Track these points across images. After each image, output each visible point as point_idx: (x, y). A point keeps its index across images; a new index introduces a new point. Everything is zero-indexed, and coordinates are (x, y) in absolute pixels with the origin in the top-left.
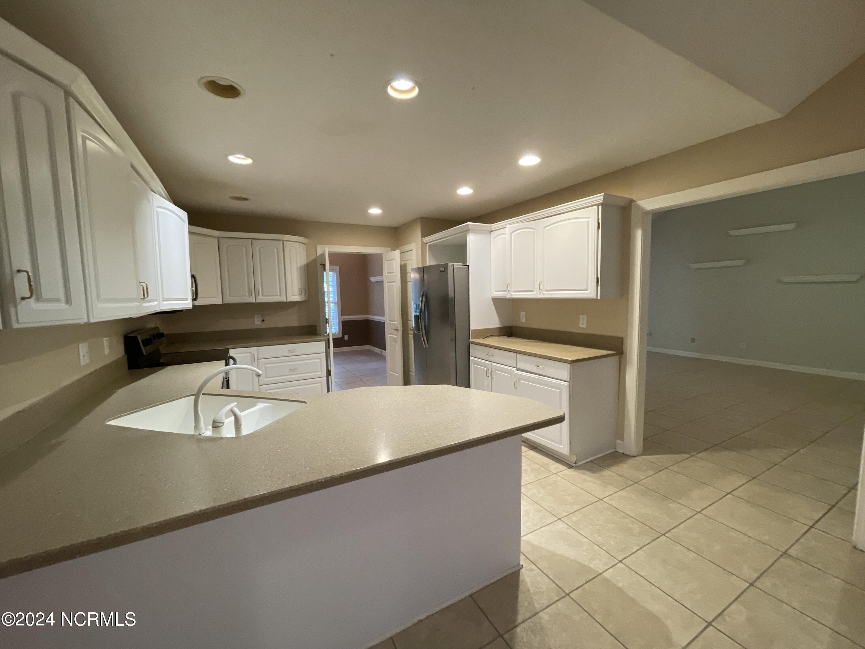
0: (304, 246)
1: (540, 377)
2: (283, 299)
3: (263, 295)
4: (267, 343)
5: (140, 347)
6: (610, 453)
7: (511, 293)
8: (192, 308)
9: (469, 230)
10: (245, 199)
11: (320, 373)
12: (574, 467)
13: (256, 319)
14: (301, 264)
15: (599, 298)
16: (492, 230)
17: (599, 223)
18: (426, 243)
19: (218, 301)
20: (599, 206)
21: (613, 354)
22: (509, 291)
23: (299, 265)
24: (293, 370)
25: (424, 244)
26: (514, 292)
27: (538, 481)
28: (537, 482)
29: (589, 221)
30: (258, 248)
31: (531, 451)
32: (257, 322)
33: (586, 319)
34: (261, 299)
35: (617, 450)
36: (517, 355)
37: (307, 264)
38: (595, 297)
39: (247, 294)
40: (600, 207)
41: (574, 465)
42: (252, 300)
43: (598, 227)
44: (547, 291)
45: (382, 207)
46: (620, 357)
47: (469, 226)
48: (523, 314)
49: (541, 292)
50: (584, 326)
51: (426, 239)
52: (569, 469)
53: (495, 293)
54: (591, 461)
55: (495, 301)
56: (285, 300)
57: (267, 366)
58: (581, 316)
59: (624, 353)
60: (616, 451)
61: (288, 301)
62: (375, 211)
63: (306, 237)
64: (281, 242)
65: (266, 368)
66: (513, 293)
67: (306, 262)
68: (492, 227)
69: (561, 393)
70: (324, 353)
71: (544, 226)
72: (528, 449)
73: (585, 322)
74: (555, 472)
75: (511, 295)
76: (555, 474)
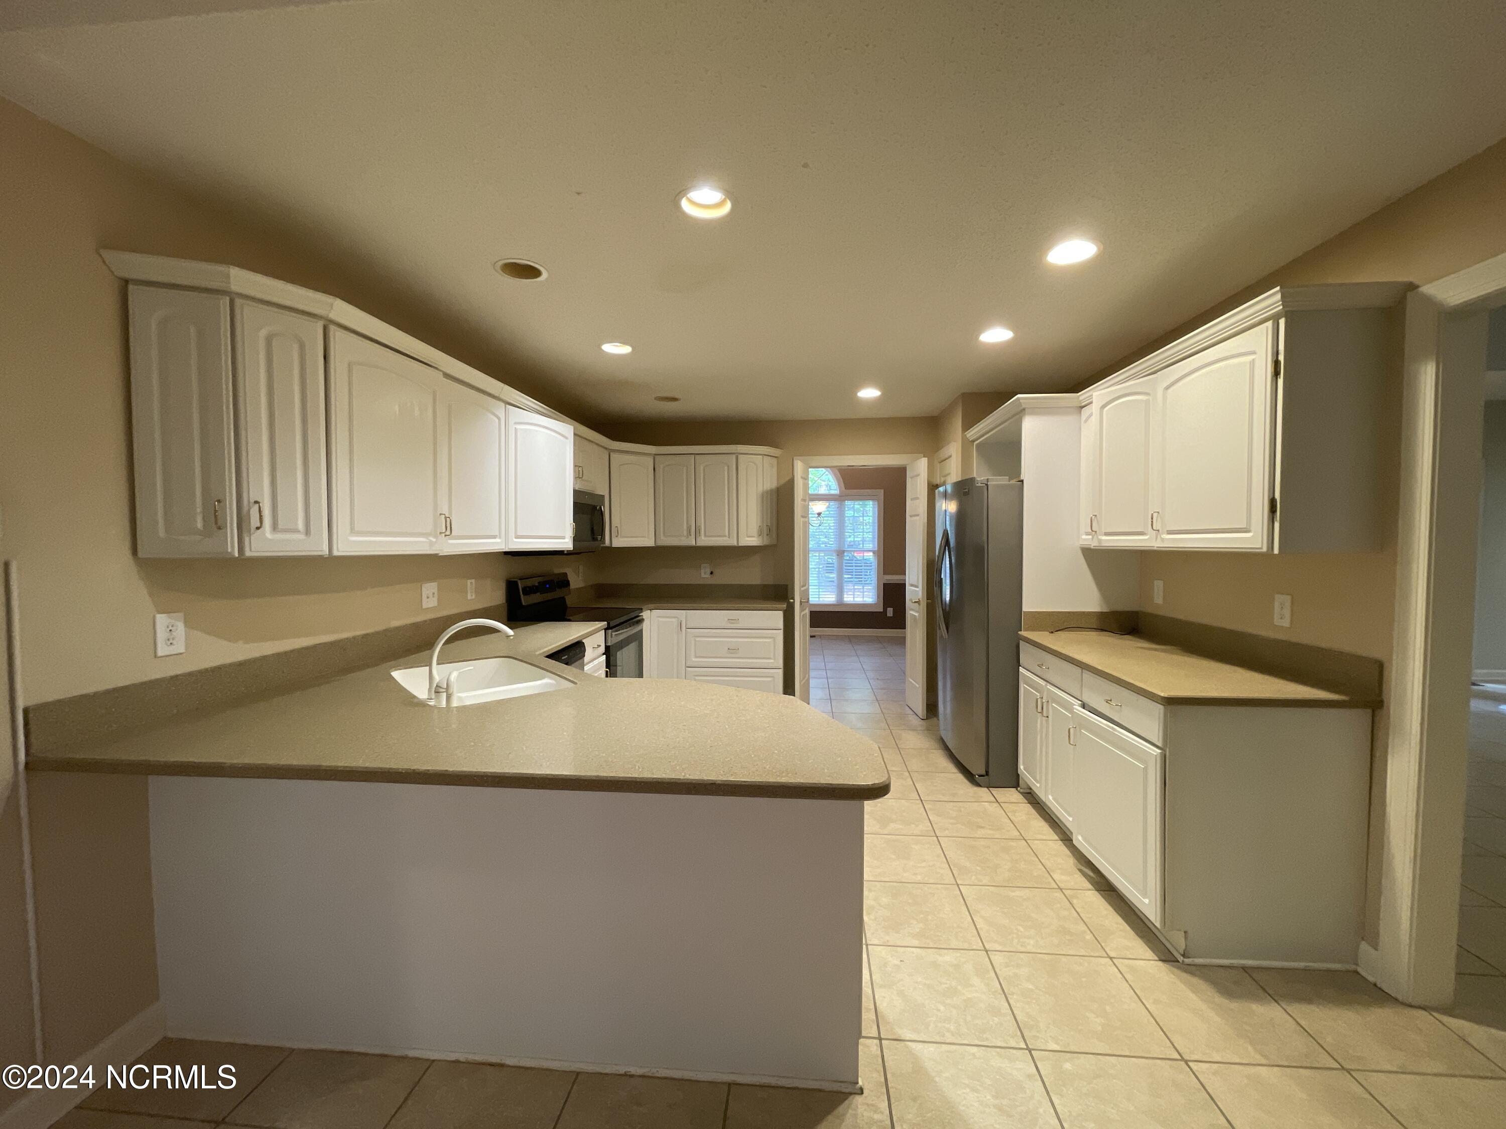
0: (775, 461)
1: (1113, 728)
2: (733, 542)
3: (705, 536)
4: (719, 606)
5: (520, 596)
6: (1328, 971)
7: (1100, 537)
8: (572, 549)
9: (1024, 409)
10: (674, 399)
11: (772, 661)
12: (1178, 962)
13: (702, 571)
14: (765, 488)
15: (1276, 551)
16: (1083, 404)
17: (1276, 363)
18: (973, 441)
19: (649, 542)
20: (1280, 321)
21: (1344, 701)
22: (1096, 532)
23: (760, 489)
24: (732, 651)
25: (967, 445)
26: (1107, 534)
27: (1050, 957)
28: (1046, 957)
29: (1253, 360)
30: (702, 468)
31: (1096, 893)
32: (703, 575)
33: (1288, 604)
34: (704, 541)
35: (1359, 970)
36: (1082, 672)
37: (778, 488)
38: (1265, 549)
39: (685, 533)
40: (1282, 322)
41: (1181, 959)
42: (692, 542)
43: (1276, 373)
44: (1170, 532)
45: (877, 384)
46: (1373, 711)
47: (1021, 401)
48: (1159, 585)
49: (1159, 537)
50: (1286, 623)
51: (972, 433)
52: (1160, 964)
53: (1084, 537)
54: (1244, 969)
55: (1088, 553)
56: (735, 544)
57: (698, 639)
58: (1277, 596)
59: (1385, 704)
60: (1357, 972)
61: (740, 545)
62: (869, 393)
63: (776, 447)
64: (734, 457)
65: (695, 640)
66: (1104, 538)
67: (774, 485)
68: (1081, 398)
69: (1145, 769)
70: (780, 629)
71: (1165, 385)
72: (1090, 887)
73: (1287, 613)
74: (1112, 954)
75: (1100, 541)
76: (1111, 958)
